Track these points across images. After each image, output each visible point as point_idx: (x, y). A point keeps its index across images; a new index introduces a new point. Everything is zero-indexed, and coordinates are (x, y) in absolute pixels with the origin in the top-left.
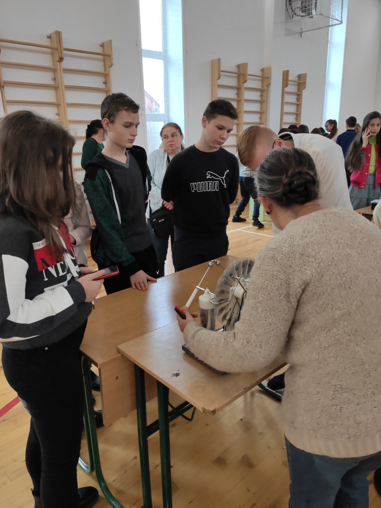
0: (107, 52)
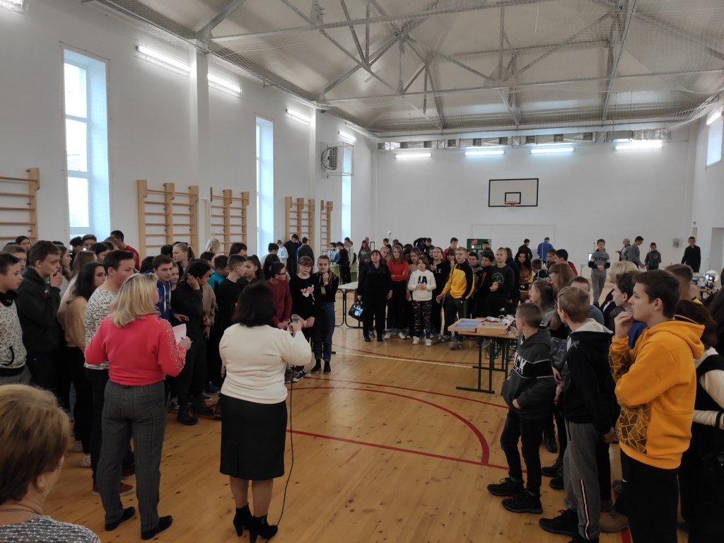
0: (245, 198)
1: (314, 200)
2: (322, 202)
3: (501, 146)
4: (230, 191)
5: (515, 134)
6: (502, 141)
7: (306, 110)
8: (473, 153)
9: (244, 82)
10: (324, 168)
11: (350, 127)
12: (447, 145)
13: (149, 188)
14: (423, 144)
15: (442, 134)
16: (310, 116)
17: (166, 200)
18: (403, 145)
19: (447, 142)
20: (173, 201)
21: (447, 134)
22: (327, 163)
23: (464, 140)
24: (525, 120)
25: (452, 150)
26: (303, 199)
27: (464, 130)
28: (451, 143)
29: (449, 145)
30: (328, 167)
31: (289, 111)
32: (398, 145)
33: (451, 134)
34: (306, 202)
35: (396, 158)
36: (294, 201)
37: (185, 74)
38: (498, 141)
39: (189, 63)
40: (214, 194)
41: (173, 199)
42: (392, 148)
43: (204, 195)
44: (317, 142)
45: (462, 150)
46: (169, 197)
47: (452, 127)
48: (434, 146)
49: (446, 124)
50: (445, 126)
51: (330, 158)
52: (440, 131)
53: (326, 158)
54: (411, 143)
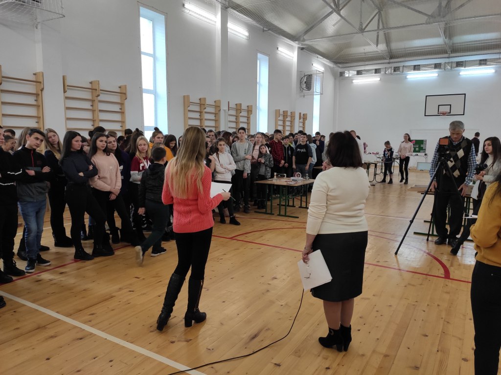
1: (294, 112)
2: (300, 114)
3: (437, 70)
4: (241, 104)
5: (447, 60)
6: (437, 66)
7: (291, 47)
8: (413, 76)
9: (250, 28)
10: (302, 89)
11: (321, 60)
12: (393, 71)
13: (191, 101)
14: (374, 71)
15: (389, 63)
16: (293, 52)
17: (201, 109)
18: (359, 73)
19: (393, 68)
20: (205, 110)
21: (393, 63)
22: (304, 86)
23: (406, 66)
24: (455, 50)
25: (397, 74)
26: (287, 111)
27: (407, 59)
28: (396, 69)
29: (395, 71)
30: (305, 89)
31: (279, 49)
32: (355, 73)
33: (396, 62)
34: (289, 114)
35: (352, 83)
36: (281, 112)
37: (213, 23)
38: (433, 66)
39: (216, 15)
40: (230, 106)
41: (205, 108)
42: (350, 75)
43: (224, 107)
44: (297, 71)
45: (404, 74)
46: (203, 107)
47: (398, 57)
48: (382, 72)
49: (392, 56)
50: (392, 57)
51: (307, 82)
52: (387, 61)
53: (304, 82)
54: (365, 70)
